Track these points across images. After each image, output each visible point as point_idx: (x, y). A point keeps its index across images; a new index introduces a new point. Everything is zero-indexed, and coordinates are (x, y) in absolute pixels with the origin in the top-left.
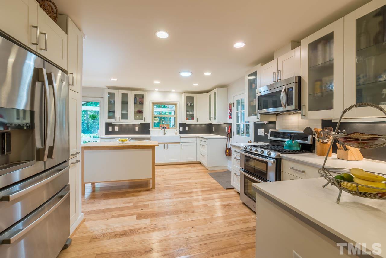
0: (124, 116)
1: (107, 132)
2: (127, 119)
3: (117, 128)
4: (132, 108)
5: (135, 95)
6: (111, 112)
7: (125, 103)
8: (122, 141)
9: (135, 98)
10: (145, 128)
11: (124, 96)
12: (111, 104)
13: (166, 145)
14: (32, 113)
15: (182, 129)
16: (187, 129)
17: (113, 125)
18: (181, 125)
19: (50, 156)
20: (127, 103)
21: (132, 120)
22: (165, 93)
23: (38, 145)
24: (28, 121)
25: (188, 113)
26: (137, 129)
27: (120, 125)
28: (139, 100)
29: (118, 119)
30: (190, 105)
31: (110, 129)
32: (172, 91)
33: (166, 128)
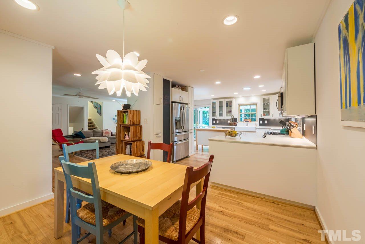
0: (221, 115)
1: (213, 124)
2: (222, 116)
3: (218, 122)
4: (225, 109)
5: (227, 101)
6: (214, 113)
7: (221, 107)
8: (213, 128)
9: (227, 103)
10: (234, 121)
11: (221, 103)
12: (214, 108)
13: (245, 133)
14: (180, 117)
15: (261, 122)
16: (266, 122)
17: (216, 120)
18: (260, 119)
19: (184, 128)
20: (222, 106)
21: (225, 117)
22: (248, 97)
23: (181, 125)
24: (179, 119)
25: (265, 110)
26: (229, 122)
27: (220, 120)
28: (229, 104)
29: (217, 117)
30: (266, 104)
31: (215, 122)
32: (252, 95)
33: (248, 122)
